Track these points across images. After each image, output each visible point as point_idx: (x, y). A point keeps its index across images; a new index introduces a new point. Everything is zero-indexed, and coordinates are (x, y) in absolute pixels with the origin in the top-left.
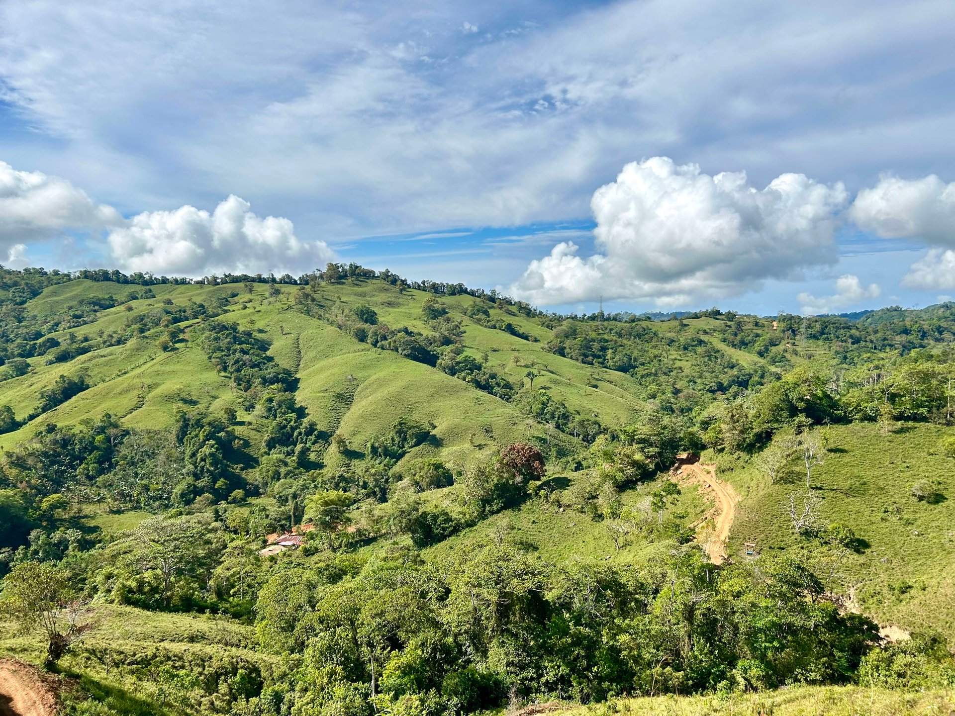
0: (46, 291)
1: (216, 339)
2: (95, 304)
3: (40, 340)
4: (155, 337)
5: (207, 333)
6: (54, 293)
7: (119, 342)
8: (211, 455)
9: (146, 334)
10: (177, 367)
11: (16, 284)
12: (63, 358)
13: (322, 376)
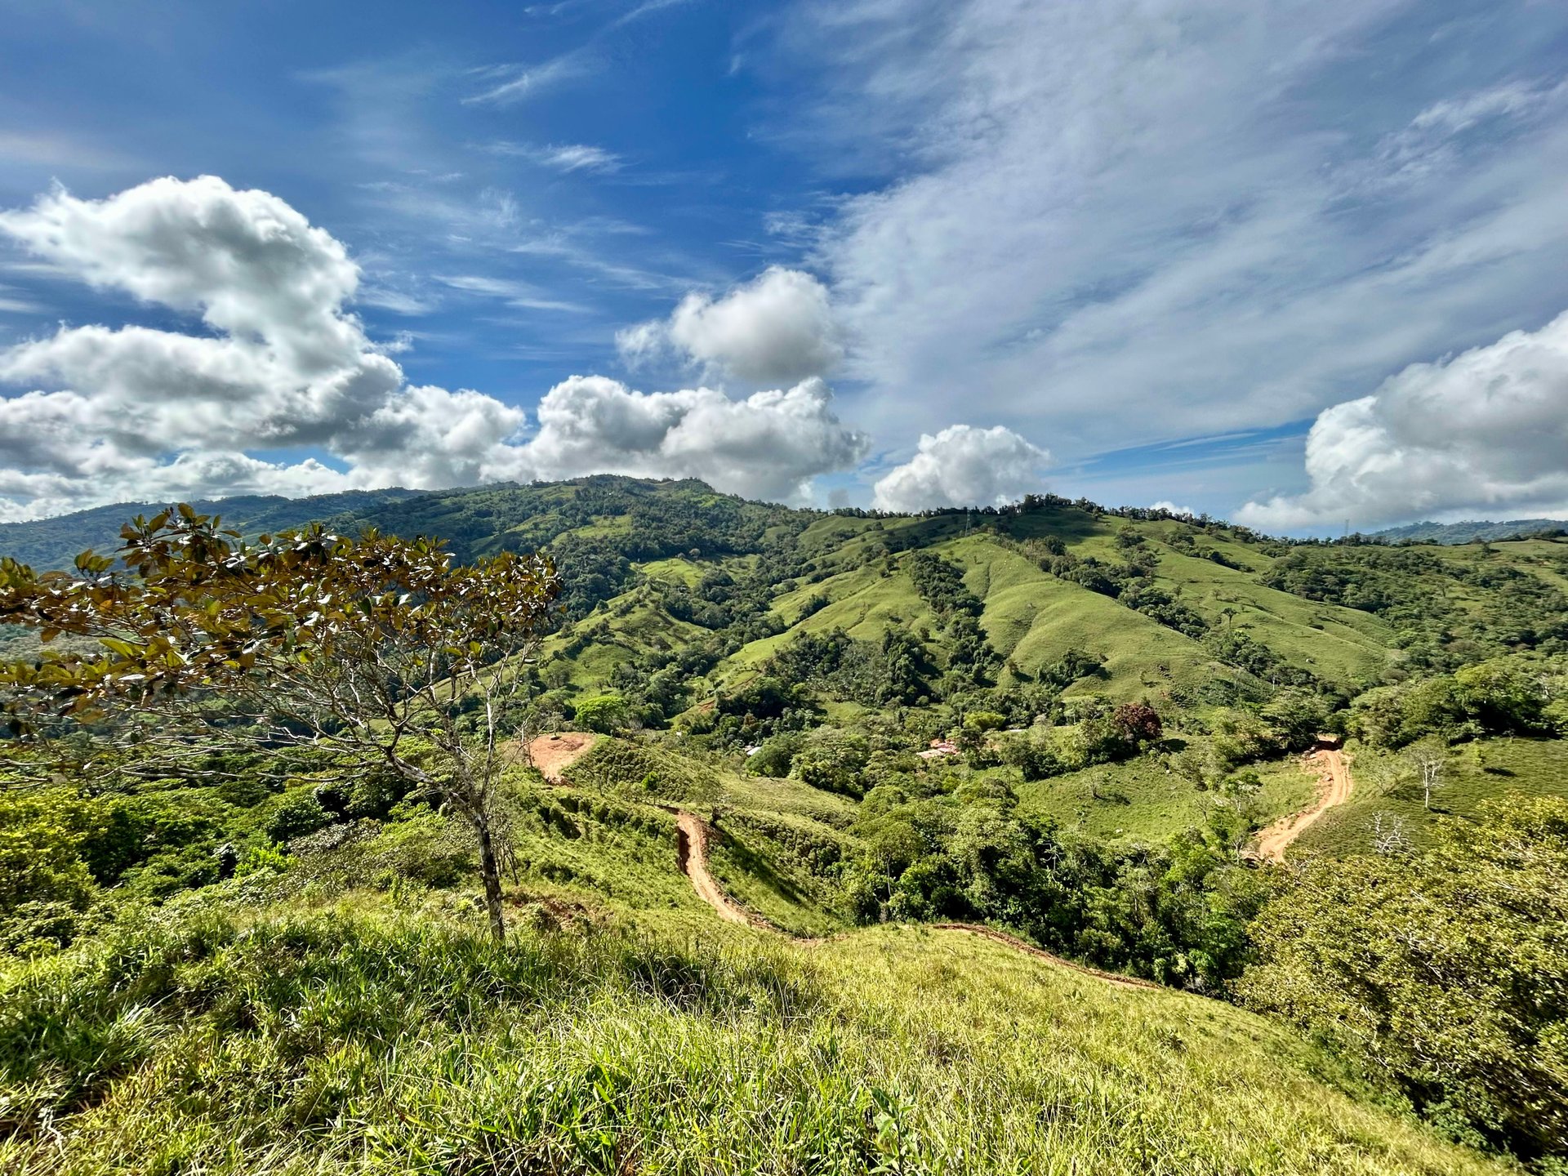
0: (812, 525)
1: (921, 568)
2: (842, 535)
3: (804, 565)
4: (877, 565)
5: (914, 563)
6: (817, 527)
7: (853, 569)
8: (906, 666)
9: (871, 563)
10: (890, 591)
11: (793, 521)
12: (817, 580)
13: (1008, 601)
